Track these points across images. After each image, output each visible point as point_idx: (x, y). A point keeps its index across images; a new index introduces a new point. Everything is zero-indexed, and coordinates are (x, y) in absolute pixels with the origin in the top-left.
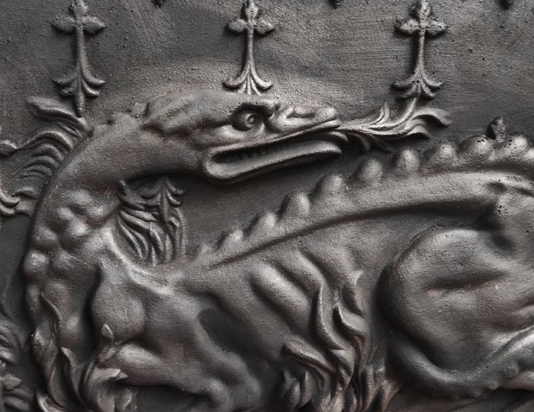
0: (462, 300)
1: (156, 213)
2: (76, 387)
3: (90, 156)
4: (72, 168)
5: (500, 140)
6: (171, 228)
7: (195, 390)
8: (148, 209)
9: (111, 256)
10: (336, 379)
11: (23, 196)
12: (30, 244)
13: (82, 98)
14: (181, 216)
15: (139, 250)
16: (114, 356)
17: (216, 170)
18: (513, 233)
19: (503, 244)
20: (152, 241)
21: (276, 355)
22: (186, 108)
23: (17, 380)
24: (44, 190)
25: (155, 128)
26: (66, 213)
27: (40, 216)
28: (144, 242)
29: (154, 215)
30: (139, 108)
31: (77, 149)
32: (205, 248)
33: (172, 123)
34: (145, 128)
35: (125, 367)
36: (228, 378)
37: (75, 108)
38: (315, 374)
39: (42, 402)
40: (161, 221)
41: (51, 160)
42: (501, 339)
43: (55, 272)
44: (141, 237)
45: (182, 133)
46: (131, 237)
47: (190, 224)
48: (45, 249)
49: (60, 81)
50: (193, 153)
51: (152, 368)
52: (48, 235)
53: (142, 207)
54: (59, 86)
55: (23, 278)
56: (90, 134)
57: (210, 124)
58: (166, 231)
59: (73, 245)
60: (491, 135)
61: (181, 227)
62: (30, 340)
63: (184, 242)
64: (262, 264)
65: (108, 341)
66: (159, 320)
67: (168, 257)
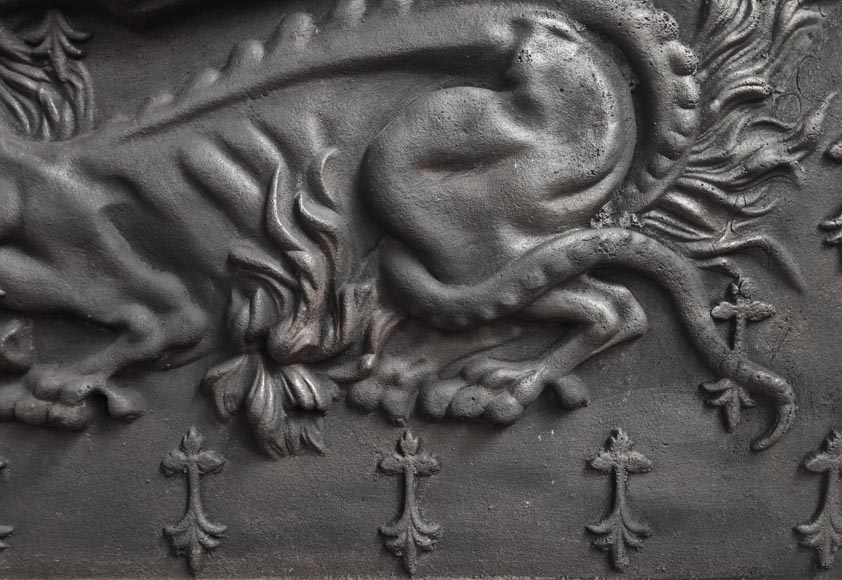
0: (471, 185)
1: (49, 69)
6: (70, 91)
7: (111, 317)
10: (298, 294)
14: (85, 73)
15: (26, 121)
18: (539, 90)
19: (526, 109)
20: (43, 105)
21: (221, 269)
28: (34, 111)
29: (46, 72)
38: (271, 291)
40: (56, 82)
42: (522, 243)
44: (28, 103)
46: (17, 106)
47: (97, 85)
51: (39, 283)
53: (27, 59)
58: (65, 95)
61: (85, 89)
63: (91, 112)
64: (195, 140)
66: (40, 209)
67: (68, 131)
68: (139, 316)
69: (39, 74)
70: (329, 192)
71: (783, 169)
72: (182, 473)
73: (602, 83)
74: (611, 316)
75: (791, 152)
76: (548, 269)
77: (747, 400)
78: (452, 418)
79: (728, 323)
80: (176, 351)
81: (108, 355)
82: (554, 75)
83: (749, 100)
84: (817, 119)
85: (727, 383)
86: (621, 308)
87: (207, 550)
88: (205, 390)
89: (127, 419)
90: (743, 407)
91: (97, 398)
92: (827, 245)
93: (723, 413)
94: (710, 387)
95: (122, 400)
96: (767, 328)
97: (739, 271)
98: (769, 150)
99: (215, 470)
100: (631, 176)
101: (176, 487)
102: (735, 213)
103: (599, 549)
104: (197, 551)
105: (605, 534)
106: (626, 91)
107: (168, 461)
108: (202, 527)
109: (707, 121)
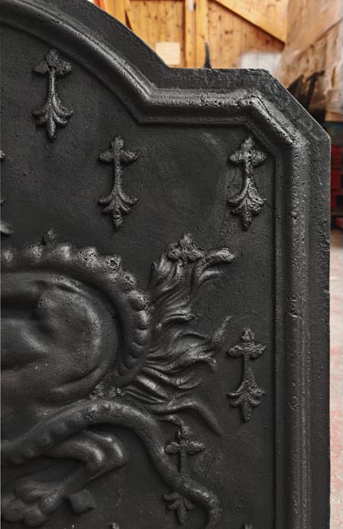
71: (200, 363)
73: (92, 315)
75: (206, 352)
76: (53, 434)
77: (190, 506)
83: (179, 323)
84: (220, 332)
85: (176, 495)
90: (187, 510)
92: (232, 407)
93: (176, 512)
94: (167, 497)
96: (201, 457)
97: (182, 422)
98: (194, 352)
106: (109, 317)
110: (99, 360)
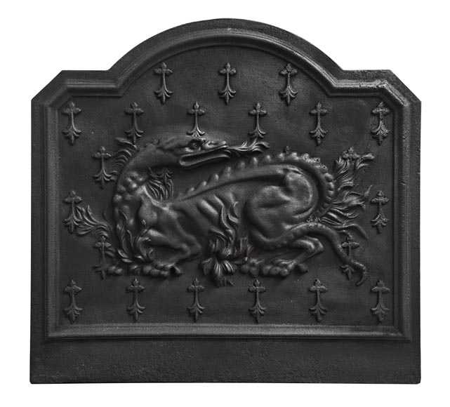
0: (273, 211)
2: (132, 245)
3: (138, 159)
4: (132, 163)
5: (287, 153)
7: (176, 247)
8: (159, 179)
9: (146, 196)
10: (228, 241)
11: (113, 174)
12: (115, 192)
13: (135, 138)
15: (156, 195)
16: (146, 232)
17: (183, 163)
18: (291, 187)
19: (288, 191)
20: (161, 191)
21: (207, 234)
22: (172, 141)
23: (110, 245)
24: (121, 172)
25: (161, 148)
26: (130, 180)
27: (120, 181)
28: (158, 192)
29: (161, 182)
30: (156, 141)
31: (134, 156)
32: (181, 194)
33: (168, 147)
34: (158, 148)
35: (151, 237)
36: (189, 243)
37: (133, 142)
38: (220, 240)
39: (119, 252)
40: (164, 184)
41: (124, 161)
42: (288, 227)
43: (124, 201)
44: (156, 190)
45: (171, 150)
46: (153, 190)
47: (175, 185)
48: (121, 193)
49: (127, 131)
50: (175, 157)
52: (123, 188)
53: (157, 179)
54: (127, 134)
55: (113, 204)
56: (138, 151)
57: (181, 147)
59: (132, 191)
60: (284, 152)
62: (115, 228)
63: (173, 192)
64: (201, 200)
65: (144, 226)
67: (167, 197)
68: (185, 246)
69: (159, 182)
70: (236, 214)
71: (359, 206)
72: (194, 291)
73: (308, 184)
74: (313, 247)
75: (361, 201)
76: (295, 234)
77: (353, 270)
78: (269, 276)
79: (346, 248)
80: (194, 256)
81: (175, 258)
82: (295, 183)
83: (348, 188)
84: (368, 192)
85: (347, 266)
86: (316, 244)
87: (200, 314)
88: (200, 267)
89: (179, 275)
90: (352, 273)
91: (172, 269)
92: (373, 226)
93: (347, 274)
94: (342, 267)
95: (178, 270)
96: (358, 250)
97: (349, 234)
98: (355, 201)
99: (202, 291)
100: (317, 208)
101: (191, 295)
102: (346, 218)
103: (313, 315)
104: (197, 314)
105: (314, 310)
106: (315, 185)
107: (190, 288)
108: (199, 307)
109: (337, 194)
110: (312, 203)
